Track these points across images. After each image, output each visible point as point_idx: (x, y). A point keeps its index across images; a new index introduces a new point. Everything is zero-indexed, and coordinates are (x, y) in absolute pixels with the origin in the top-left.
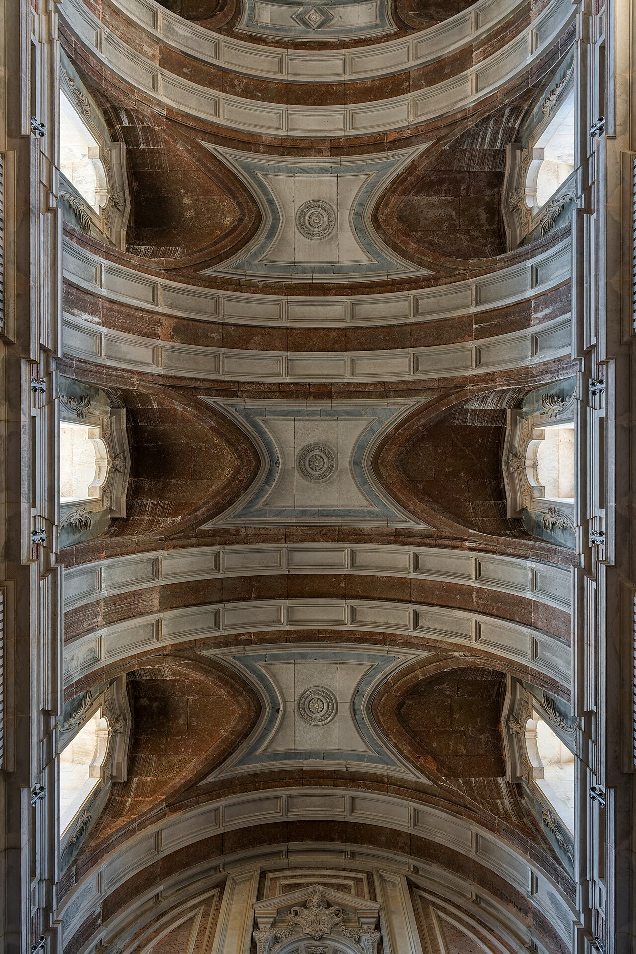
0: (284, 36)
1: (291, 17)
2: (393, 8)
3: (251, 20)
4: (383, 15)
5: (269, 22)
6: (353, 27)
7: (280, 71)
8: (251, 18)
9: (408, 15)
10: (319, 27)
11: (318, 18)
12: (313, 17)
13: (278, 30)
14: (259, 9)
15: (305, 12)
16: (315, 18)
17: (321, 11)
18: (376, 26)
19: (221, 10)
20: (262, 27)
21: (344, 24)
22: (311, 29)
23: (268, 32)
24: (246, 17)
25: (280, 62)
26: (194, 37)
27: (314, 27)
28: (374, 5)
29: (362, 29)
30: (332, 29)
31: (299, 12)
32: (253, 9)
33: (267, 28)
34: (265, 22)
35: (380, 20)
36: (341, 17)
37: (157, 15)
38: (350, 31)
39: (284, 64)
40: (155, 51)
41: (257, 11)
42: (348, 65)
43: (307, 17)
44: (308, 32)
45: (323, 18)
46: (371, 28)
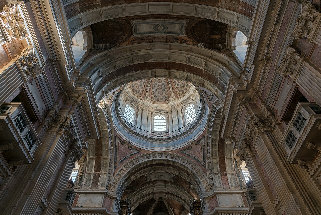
0: (171, 21)
1: (168, 28)
2: (133, 30)
3: (182, 25)
4: (136, 27)
5: (176, 26)
6: (146, 24)
7: (173, 6)
8: (182, 26)
9: (127, 25)
10: (158, 24)
11: (158, 28)
12: (160, 28)
13: (173, 23)
14: (179, 30)
15: (163, 30)
16: (159, 28)
17: (157, 30)
18: (138, 24)
19: (193, 27)
20: (178, 23)
21: (149, 25)
22: (161, 24)
23: (176, 22)
24: (184, 26)
25: (172, 10)
26: (204, 13)
27: (160, 25)
28: (139, 31)
29: (143, 23)
30: (154, 24)
31: (165, 30)
32: (181, 30)
33: (177, 23)
34: (177, 26)
35: (136, 26)
36: (151, 28)
37: (217, 16)
38: (147, 23)
39: (171, 8)
40: (220, 3)
41: (180, 29)
42: (148, 8)
43: (163, 28)
44: (162, 23)
45: (157, 28)
46: (140, 23)
